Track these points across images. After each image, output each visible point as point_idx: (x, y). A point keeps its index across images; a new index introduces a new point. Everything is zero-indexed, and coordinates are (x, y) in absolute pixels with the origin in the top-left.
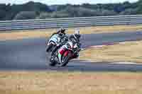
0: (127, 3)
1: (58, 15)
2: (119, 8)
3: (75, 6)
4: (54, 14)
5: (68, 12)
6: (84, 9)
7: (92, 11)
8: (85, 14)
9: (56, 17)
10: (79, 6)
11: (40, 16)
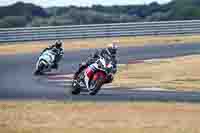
0: (155, 4)
1: (57, 21)
2: (144, 12)
3: (81, 9)
4: (52, 19)
5: (72, 17)
6: (95, 13)
7: (106, 15)
8: (96, 21)
9: (55, 24)
10: (87, 8)
11: (33, 23)
